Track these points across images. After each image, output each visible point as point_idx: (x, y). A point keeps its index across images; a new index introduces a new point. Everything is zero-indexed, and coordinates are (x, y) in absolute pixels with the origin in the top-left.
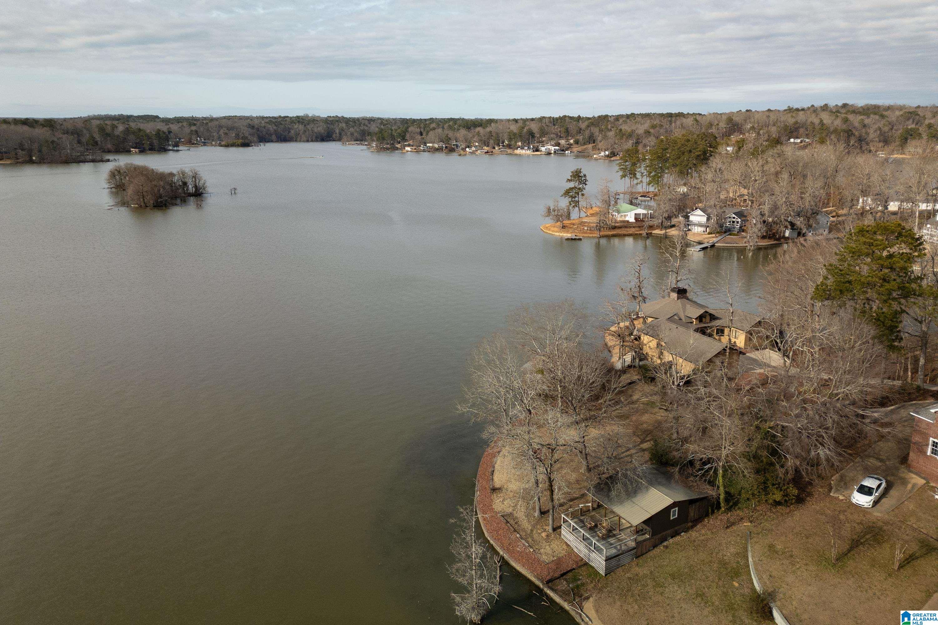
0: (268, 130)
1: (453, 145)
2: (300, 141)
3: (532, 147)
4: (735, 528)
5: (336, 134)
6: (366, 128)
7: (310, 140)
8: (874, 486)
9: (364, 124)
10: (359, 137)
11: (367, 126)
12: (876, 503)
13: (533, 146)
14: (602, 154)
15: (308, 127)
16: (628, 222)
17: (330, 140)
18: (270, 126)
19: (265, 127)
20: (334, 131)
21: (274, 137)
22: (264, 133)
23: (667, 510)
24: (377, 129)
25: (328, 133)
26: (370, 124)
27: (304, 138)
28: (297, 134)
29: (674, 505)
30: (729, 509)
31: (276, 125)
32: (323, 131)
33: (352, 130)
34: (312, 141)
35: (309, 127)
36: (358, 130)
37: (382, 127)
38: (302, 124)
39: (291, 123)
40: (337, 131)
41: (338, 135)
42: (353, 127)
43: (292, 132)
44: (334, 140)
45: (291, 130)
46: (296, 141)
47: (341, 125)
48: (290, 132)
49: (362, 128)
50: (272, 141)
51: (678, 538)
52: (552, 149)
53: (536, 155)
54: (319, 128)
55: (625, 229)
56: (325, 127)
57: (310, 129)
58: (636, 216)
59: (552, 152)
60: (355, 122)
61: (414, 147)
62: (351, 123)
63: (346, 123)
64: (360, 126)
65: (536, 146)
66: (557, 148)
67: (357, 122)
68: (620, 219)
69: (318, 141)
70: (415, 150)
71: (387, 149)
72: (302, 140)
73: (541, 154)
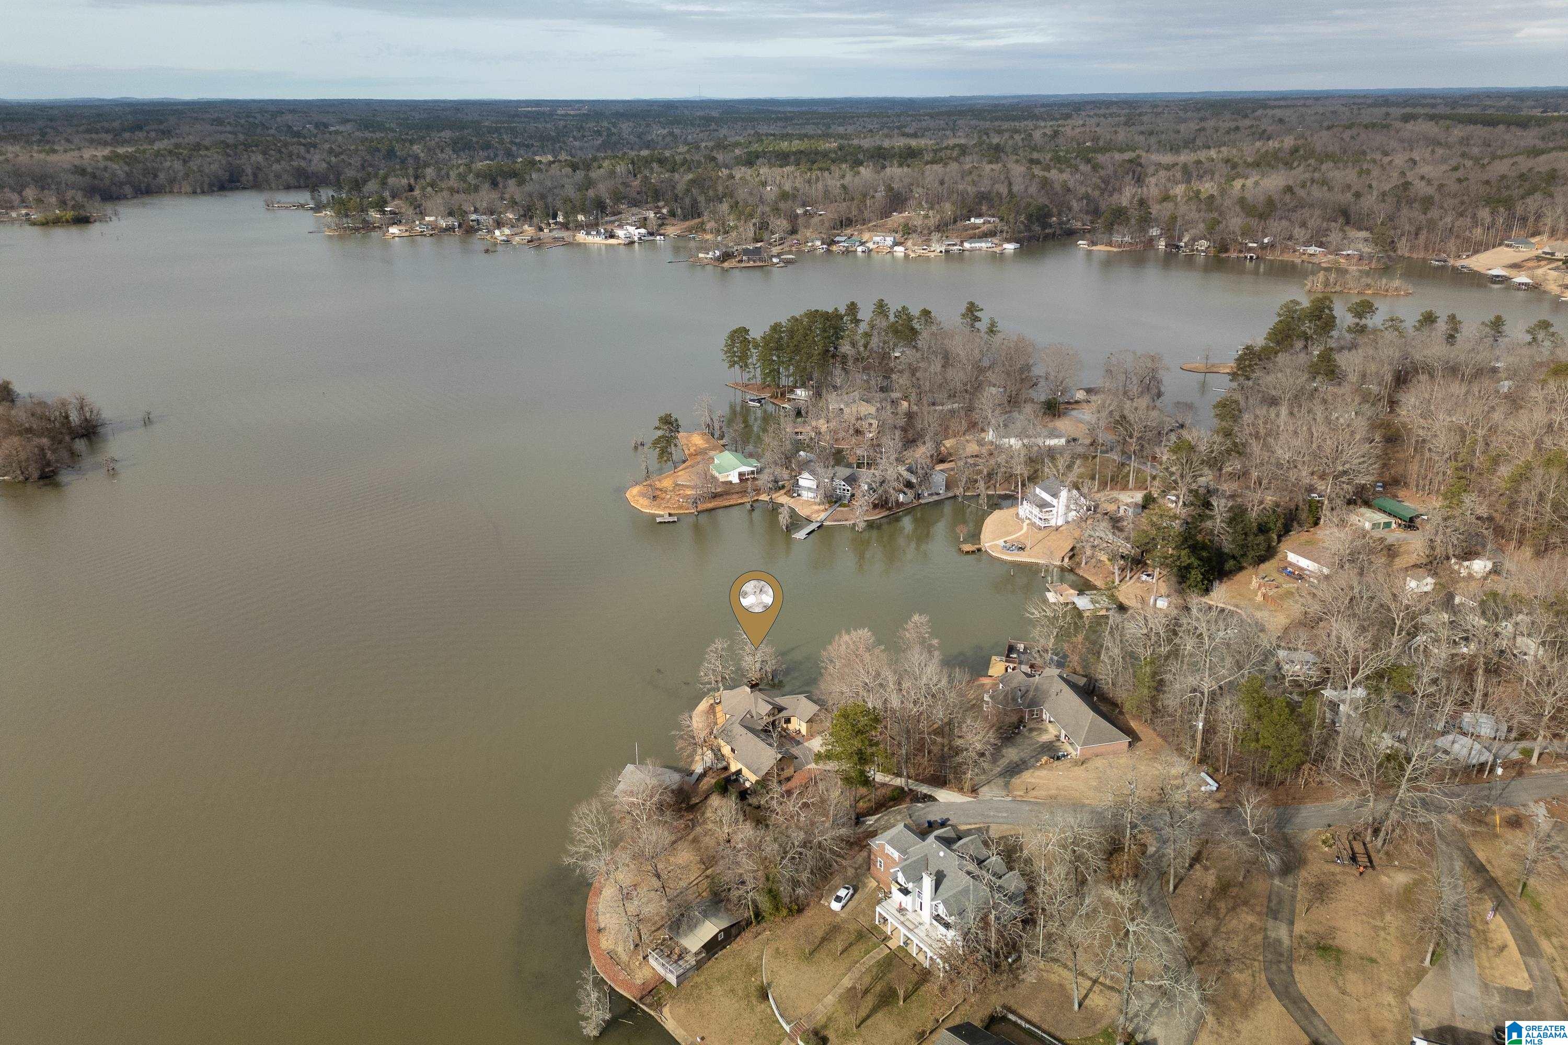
0: (114, 175)
1: (472, 221)
2: (180, 193)
3: (602, 231)
4: (760, 937)
5: (247, 175)
6: (303, 164)
7: (199, 190)
8: (843, 896)
9: (298, 157)
10: (293, 182)
11: (304, 159)
12: (843, 907)
13: (605, 229)
14: (710, 255)
15: (191, 163)
16: (731, 482)
17: (237, 188)
19: (106, 169)
20: (243, 171)
21: (128, 189)
22: (107, 182)
23: (716, 936)
24: (324, 165)
25: (231, 175)
26: (308, 152)
27: (187, 188)
28: (172, 181)
29: (720, 931)
30: (759, 923)
31: (126, 163)
32: (220, 172)
33: (276, 167)
34: (203, 192)
35: (194, 165)
36: (287, 168)
37: (333, 159)
38: (178, 159)
40: (249, 171)
41: (251, 178)
42: (278, 161)
43: (162, 176)
44: (244, 188)
45: (159, 174)
46: (171, 192)
47: (253, 158)
48: (156, 176)
49: (295, 164)
50: (125, 197)
51: (724, 950)
52: (635, 232)
53: (610, 245)
54: (214, 163)
55: (728, 497)
56: (224, 162)
57: (195, 168)
58: (741, 474)
59: (636, 239)
60: (280, 152)
61: (403, 228)
62: (272, 152)
63: (264, 153)
64: (292, 160)
65: (609, 227)
66: (643, 231)
67: (283, 150)
68: (723, 480)
69: (213, 191)
70: (407, 234)
71: (357, 229)
72: (183, 190)
73: (619, 244)
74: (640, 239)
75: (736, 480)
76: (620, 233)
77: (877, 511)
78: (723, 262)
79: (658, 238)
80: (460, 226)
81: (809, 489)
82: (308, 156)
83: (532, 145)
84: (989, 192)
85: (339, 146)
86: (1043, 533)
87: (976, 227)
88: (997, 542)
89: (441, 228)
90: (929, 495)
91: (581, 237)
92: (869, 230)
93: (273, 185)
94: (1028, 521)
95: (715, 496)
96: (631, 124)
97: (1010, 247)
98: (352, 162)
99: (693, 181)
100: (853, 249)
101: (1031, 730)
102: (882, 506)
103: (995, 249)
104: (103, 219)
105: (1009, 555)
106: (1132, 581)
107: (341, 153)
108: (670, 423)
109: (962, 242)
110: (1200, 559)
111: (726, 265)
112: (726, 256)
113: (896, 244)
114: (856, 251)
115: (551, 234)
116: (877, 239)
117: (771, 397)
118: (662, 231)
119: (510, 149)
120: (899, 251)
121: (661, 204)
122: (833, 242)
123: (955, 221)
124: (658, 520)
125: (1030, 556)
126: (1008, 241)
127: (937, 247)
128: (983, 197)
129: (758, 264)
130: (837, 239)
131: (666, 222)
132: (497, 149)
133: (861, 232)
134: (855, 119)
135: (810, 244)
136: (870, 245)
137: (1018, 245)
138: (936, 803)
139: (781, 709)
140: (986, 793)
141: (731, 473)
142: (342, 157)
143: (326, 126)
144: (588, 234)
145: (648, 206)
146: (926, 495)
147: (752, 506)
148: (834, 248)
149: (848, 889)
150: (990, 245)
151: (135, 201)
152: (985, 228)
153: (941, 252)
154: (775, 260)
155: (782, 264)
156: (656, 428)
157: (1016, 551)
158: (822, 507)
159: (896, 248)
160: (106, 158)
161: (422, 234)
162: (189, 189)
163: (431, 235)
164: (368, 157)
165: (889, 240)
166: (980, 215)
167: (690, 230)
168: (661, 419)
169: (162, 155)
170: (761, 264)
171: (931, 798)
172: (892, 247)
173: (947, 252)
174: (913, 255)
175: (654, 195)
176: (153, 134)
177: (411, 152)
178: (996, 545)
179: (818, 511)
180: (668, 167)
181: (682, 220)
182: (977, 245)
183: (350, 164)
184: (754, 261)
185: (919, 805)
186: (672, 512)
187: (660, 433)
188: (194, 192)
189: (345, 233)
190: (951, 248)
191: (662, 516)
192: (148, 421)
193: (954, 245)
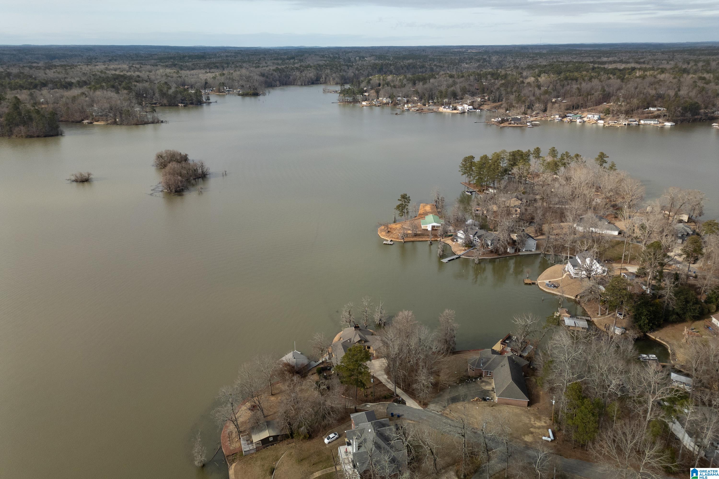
0: (275, 77)
1: (398, 100)
2: (296, 85)
3: (451, 106)
4: (289, 445)
6: (344, 74)
7: (303, 84)
8: (331, 437)
12: (329, 443)
13: (453, 106)
14: (497, 120)
15: (303, 73)
16: (427, 230)
17: (318, 84)
18: (276, 74)
19: (272, 74)
20: (322, 76)
21: (278, 83)
22: (271, 80)
23: (269, 438)
25: (317, 78)
28: (295, 80)
29: (271, 436)
30: (292, 438)
32: (313, 77)
33: (334, 75)
34: (305, 85)
36: (338, 75)
37: (357, 72)
38: (299, 71)
39: (291, 70)
40: (324, 77)
41: (324, 79)
42: (335, 73)
43: (291, 77)
44: (321, 84)
46: (294, 84)
48: (289, 78)
49: (341, 74)
50: (277, 86)
51: (272, 446)
52: (467, 107)
53: (454, 113)
54: (311, 74)
55: (422, 237)
56: (315, 73)
57: (304, 75)
58: (433, 227)
59: (466, 111)
60: (337, 69)
61: (368, 102)
62: (334, 69)
63: (331, 69)
64: (341, 72)
65: (455, 105)
66: (471, 107)
67: (339, 68)
68: (424, 228)
69: (309, 84)
70: (369, 105)
71: (350, 102)
72: (298, 84)
73: (457, 113)
74: (468, 111)
75: (430, 229)
76: (460, 108)
77: (492, 255)
78: (501, 123)
79: (478, 110)
80: (392, 102)
81: (461, 238)
82: (348, 70)
83: (444, 66)
84: (664, 95)
85: (361, 67)
86: (572, 280)
87: (652, 112)
88: (545, 281)
89: (384, 103)
90: (525, 250)
91: (441, 109)
92: (588, 111)
93: (332, 83)
94: (568, 273)
95: (416, 235)
96: (498, 57)
97: (668, 124)
98: (364, 73)
99: (503, 84)
100: (575, 120)
101: (483, 382)
102: (496, 252)
103: (657, 125)
104: (264, 94)
105: (547, 288)
106: (609, 316)
107: (360, 70)
108: (406, 198)
109: (640, 120)
110: (648, 311)
111: (502, 125)
112: (503, 121)
113: (600, 119)
114: (576, 122)
115: (429, 107)
116: (590, 116)
117: (478, 191)
118: (481, 108)
119: (433, 68)
120: (601, 122)
121: (485, 95)
122: (566, 116)
123: (638, 108)
124: (385, 242)
125: (559, 292)
126: (668, 121)
127: (623, 122)
128: (660, 97)
129: (519, 125)
130: (568, 115)
131: (486, 103)
132: (427, 68)
133: (583, 112)
134: (617, 54)
135: (552, 117)
136: (585, 119)
137: (674, 124)
138: (404, 405)
139: (366, 341)
140: (432, 406)
141: (428, 225)
142: (361, 71)
143: (363, 58)
144: (444, 108)
145: (479, 96)
146: (524, 250)
147: (431, 242)
148: (565, 120)
149: (335, 434)
150: (656, 122)
151: (280, 87)
152: (656, 113)
153: (625, 125)
154: (528, 124)
155: (531, 126)
156: (399, 200)
157: (552, 288)
158: (464, 248)
159: (599, 121)
160: (274, 70)
161: (375, 105)
162: (300, 83)
163: (379, 106)
164: (371, 71)
165: (596, 117)
166: (654, 106)
167: (495, 108)
168: (401, 195)
169: (294, 70)
170: (521, 125)
171: (404, 402)
172: (597, 121)
173: (629, 124)
174: (607, 125)
175: (483, 91)
176: (296, 61)
177: (389, 69)
178: (544, 282)
179: (461, 250)
180: (495, 77)
181: (493, 102)
182: (648, 122)
183: (363, 74)
184: (517, 124)
185: (396, 404)
186: (393, 240)
187: (400, 202)
188: (302, 85)
189: (346, 103)
190: (632, 123)
191: (387, 241)
192: (225, 174)
193: (634, 121)
